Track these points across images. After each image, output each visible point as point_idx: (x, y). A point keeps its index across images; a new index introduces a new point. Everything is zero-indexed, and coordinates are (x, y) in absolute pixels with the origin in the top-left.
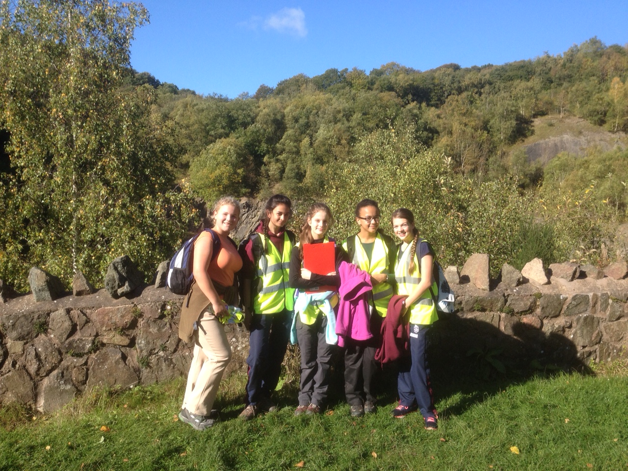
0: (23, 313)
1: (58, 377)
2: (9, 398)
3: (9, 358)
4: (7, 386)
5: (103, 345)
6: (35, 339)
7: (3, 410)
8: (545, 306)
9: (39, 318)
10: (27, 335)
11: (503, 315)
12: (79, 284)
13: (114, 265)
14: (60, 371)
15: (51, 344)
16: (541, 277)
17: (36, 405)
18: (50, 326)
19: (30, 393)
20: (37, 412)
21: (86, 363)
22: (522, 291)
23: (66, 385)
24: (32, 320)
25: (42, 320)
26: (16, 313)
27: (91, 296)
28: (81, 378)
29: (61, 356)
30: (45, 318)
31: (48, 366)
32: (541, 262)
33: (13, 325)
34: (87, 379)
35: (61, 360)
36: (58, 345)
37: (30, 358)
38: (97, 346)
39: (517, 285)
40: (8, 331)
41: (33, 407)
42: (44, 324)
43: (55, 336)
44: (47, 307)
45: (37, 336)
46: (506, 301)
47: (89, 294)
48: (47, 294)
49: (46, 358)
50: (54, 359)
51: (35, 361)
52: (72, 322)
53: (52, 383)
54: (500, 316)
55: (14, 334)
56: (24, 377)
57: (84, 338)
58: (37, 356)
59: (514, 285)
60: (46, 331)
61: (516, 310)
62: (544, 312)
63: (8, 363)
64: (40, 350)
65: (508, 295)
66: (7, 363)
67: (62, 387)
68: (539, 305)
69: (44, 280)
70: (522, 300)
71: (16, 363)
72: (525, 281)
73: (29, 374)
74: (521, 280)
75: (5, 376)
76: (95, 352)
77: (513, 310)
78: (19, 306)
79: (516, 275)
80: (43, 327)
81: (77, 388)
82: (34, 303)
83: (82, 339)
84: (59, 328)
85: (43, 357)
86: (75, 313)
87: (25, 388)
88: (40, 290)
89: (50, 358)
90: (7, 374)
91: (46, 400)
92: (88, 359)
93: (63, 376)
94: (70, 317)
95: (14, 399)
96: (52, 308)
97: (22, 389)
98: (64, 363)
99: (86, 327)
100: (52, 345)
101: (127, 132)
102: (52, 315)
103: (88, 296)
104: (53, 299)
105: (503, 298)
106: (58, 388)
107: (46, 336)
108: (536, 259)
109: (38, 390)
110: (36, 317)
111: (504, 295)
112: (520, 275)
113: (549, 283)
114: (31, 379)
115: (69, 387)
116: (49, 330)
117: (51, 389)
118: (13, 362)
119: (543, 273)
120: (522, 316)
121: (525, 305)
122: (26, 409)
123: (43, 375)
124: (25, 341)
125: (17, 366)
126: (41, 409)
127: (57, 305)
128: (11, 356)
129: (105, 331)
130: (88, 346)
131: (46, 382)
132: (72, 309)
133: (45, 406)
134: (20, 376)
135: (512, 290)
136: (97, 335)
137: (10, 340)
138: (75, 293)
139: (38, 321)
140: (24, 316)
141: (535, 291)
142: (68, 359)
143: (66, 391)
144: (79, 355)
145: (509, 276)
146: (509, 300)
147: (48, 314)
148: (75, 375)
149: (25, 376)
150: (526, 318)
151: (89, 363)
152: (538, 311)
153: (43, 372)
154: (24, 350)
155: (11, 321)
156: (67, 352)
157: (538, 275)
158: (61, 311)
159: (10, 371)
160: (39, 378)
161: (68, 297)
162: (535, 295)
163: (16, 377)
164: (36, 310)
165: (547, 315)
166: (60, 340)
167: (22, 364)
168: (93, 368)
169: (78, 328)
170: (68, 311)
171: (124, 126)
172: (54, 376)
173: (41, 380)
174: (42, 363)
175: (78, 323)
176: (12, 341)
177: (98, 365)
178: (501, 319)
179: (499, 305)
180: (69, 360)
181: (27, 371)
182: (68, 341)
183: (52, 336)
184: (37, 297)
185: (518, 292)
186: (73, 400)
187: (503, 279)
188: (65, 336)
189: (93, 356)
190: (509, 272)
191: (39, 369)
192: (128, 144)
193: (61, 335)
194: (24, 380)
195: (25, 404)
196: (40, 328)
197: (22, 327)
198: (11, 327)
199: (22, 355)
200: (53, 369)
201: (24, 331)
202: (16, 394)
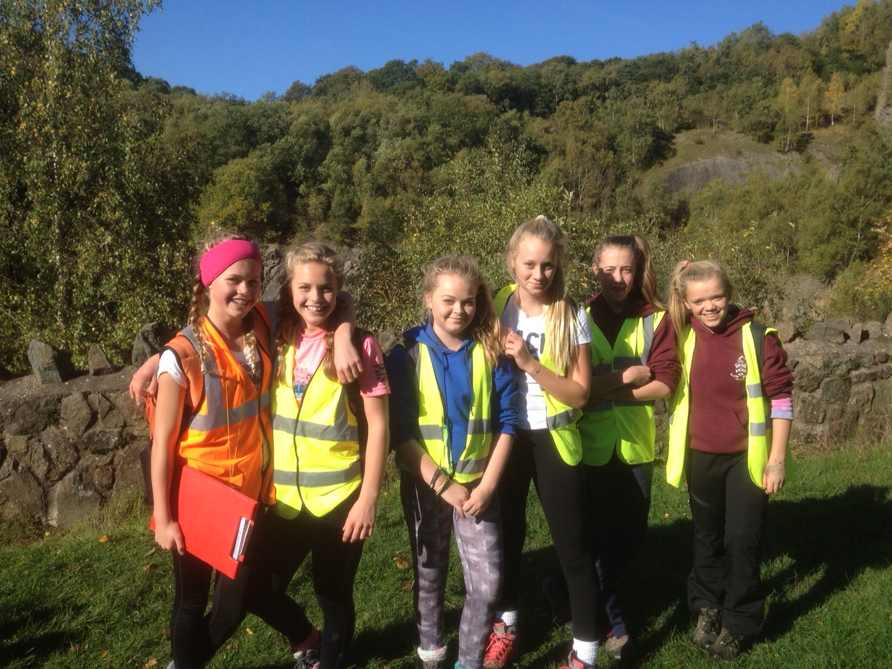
0: (24, 399)
1: (75, 481)
2: (11, 510)
3: (8, 458)
4: (8, 494)
5: (133, 438)
6: (43, 433)
7: (5, 526)
9: (46, 405)
10: (32, 428)
12: (96, 361)
13: (143, 334)
14: (78, 474)
15: (64, 438)
17: (46, 517)
18: (62, 415)
19: (38, 502)
20: (49, 527)
21: (111, 462)
23: (86, 491)
24: (38, 407)
25: (51, 407)
26: (16, 400)
27: (114, 375)
28: (105, 481)
29: (78, 454)
30: (55, 405)
31: (61, 468)
33: (13, 415)
34: (113, 482)
35: (79, 459)
36: (73, 439)
37: (36, 457)
38: (126, 439)
40: (6, 423)
41: (44, 520)
42: (54, 413)
43: (69, 428)
44: (56, 390)
45: (44, 429)
47: (111, 373)
48: (55, 374)
49: (57, 457)
50: (69, 458)
51: (43, 460)
52: (91, 409)
53: (68, 488)
55: (14, 426)
56: (29, 482)
57: (108, 430)
58: (47, 454)
60: (56, 422)
63: (8, 464)
64: (49, 446)
66: (5, 464)
67: (82, 494)
69: (51, 355)
71: (18, 464)
73: (36, 478)
75: (4, 481)
76: (123, 447)
78: (18, 390)
80: (53, 417)
81: (101, 494)
82: (38, 386)
83: (105, 432)
84: (74, 417)
85: (54, 456)
86: (95, 398)
87: (31, 496)
88: (45, 369)
89: (63, 456)
90: (7, 479)
91: (61, 512)
92: (114, 456)
93: (81, 480)
94: (88, 403)
95: (18, 511)
96: (64, 391)
97: (27, 498)
98: (83, 463)
99: (110, 415)
100: (66, 440)
101: (130, 157)
102: (64, 400)
103: (110, 376)
104: (64, 381)
106: (75, 494)
107: (58, 428)
109: (48, 499)
110: (42, 404)
114: (39, 484)
115: (90, 493)
116: (61, 420)
117: (67, 498)
118: (14, 463)
122: (34, 523)
123: (55, 479)
124: (29, 436)
125: (20, 468)
126: (54, 523)
127: (69, 388)
128: (11, 456)
129: (136, 420)
130: (114, 439)
131: (59, 488)
132: (90, 393)
133: (59, 519)
134: (24, 482)
136: (125, 426)
137: (8, 435)
138: (92, 372)
139: (45, 409)
140: (27, 403)
142: (87, 457)
143: (87, 499)
144: (102, 452)
147: (59, 400)
148: (98, 478)
149: (31, 480)
151: (116, 461)
153: (54, 476)
154: (28, 448)
155: (9, 410)
156: (86, 449)
158: (76, 396)
159: (10, 475)
160: (49, 482)
161: (82, 377)
163: (19, 483)
164: (42, 395)
166: (76, 434)
167: (27, 465)
168: (121, 469)
169: (99, 416)
170: (86, 395)
171: (127, 149)
172: (70, 479)
173: (53, 485)
174: (53, 463)
175: (99, 411)
176: (12, 436)
177: (128, 465)
180: (88, 459)
181: (33, 474)
182: (86, 434)
183: (66, 428)
184: (42, 377)
186: (97, 510)
188: (83, 428)
189: (121, 452)
191: (49, 471)
192: (131, 173)
193: (78, 426)
194: (30, 486)
195: (33, 517)
196: (49, 418)
197: (24, 417)
198: (10, 418)
199: (26, 453)
200: (68, 471)
201: (27, 422)
202: (20, 504)
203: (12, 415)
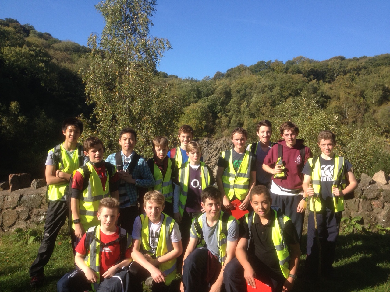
8: (385, 196)
11: (361, 200)
16: (383, 181)
22: (372, 188)
32: (383, 172)
39: (369, 185)
46: (363, 193)
54: (359, 201)
59: (368, 184)
61: (368, 198)
62: (385, 199)
65: (364, 190)
68: (382, 195)
70: (372, 192)
72: (374, 182)
74: (372, 182)
77: (367, 198)
79: (369, 179)
105: (361, 191)
108: (380, 171)
111: (362, 190)
112: (371, 179)
113: (388, 183)
119: (385, 178)
120: (372, 201)
121: (374, 195)
135: (366, 187)
141: (379, 188)
145: (365, 179)
146: (364, 192)
150: (374, 202)
152: (382, 198)
157: (381, 179)
162: (380, 190)
165: (386, 201)
178: (360, 202)
179: (359, 195)
185: (370, 188)
187: (361, 181)
190: (365, 178)
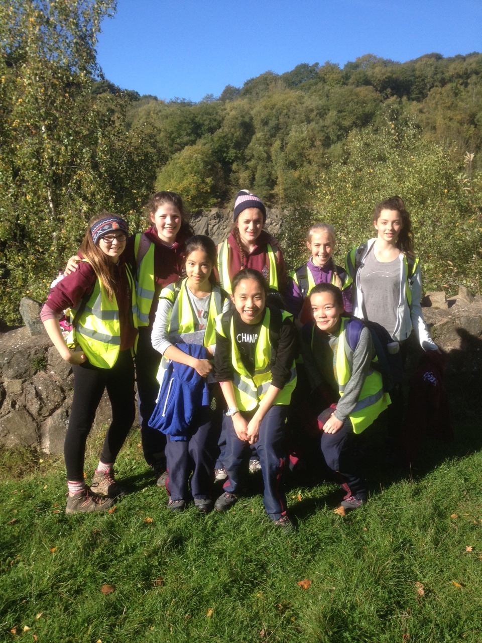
0: (18, 348)
1: (62, 416)
2: (12, 441)
3: (7, 398)
4: (9, 428)
6: (34, 377)
7: (7, 454)
9: (36, 353)
10: (25, 373)
14: (64, 410)
15: (52, 381)
17: (40, 446)
18: (49, 362)
19: (33, 434)
20: (43, 455)
24: (29, 356)
25: (40, 355)
26: (11, 350)
29: (63, 394)
30: (43, 353)
31: (50, 406)
35: (65, 398)
36: (59, 382)
37: (30, 397)
40: (4, 369)
41: (38, 449)
42: (42, 360)
43: (55, 372)
44: (44, 341)
45: (35, 374)
49: (47, 397)
50: (57, 397)
51: (35, 400)
53: (57, 422)
55: (11, 372)
56: (25, 418)
58: (38, 395)
60: (45, 368)
63: (7, 404)
64: (40, 388)
66: (5, 403)
71: (16, 404)
73: (31, 415)
75: (5, 417)
78: (13, 341)
80: (42, 364)
82: (29, 338)
84: (59, 363)
85: (44, 396)
87: (28, 430)
88: (34, 323)
89: (52, 397)
90: (7, 416)
91: (52, 442)
95: (17, 442)
97: (24, 431)
98: (68, 401)
100: (54, 382)
101: (102, 140)
102: (50, 350)
106: (63, 428)
107: (46, 373)
109: (41, 432)
110: (33, 352)
114: (34, 419)
116: (48, 366)
117: (56, 430)
118: (12, 402)
122: (31, 451)
123: (46, 415)
124: (23, 379)
125: (17, 406)
126: (47, 451)
128: (9, 396)
131: (50, 422)
133: (51, 449)
134: (21, 418)
137: (6, 379)
139: (35, 357)
140: (20, 352)
147: (46, 349)
149: (26, 416)
153: (45, 412)
154: (22, 389)
155: (6, 359)
159: (9, 412)
160: (41, 418)
163: (17, 418)
164: (32, 345)
166: (62, 377)
167: (23, 404)
172: (58, 415)
173: (44, 420)
174: (44, 402)
176: (9, 380)
181: (28, 411)
182: (69, 377)
183: (53, 373)
184: (32, 330)
188: (67, 372)
191: (41, 408)
192: (103, 153)
193: (63, 371)
194: (26, 421)
195: (30, 446)
196: (38, 364)
197: (18, 364)
198: (6, 365)
199: (21, 394)
200: (56, 408)
201: (21, 368)
202: (19, 437)
203: (8, 363)
